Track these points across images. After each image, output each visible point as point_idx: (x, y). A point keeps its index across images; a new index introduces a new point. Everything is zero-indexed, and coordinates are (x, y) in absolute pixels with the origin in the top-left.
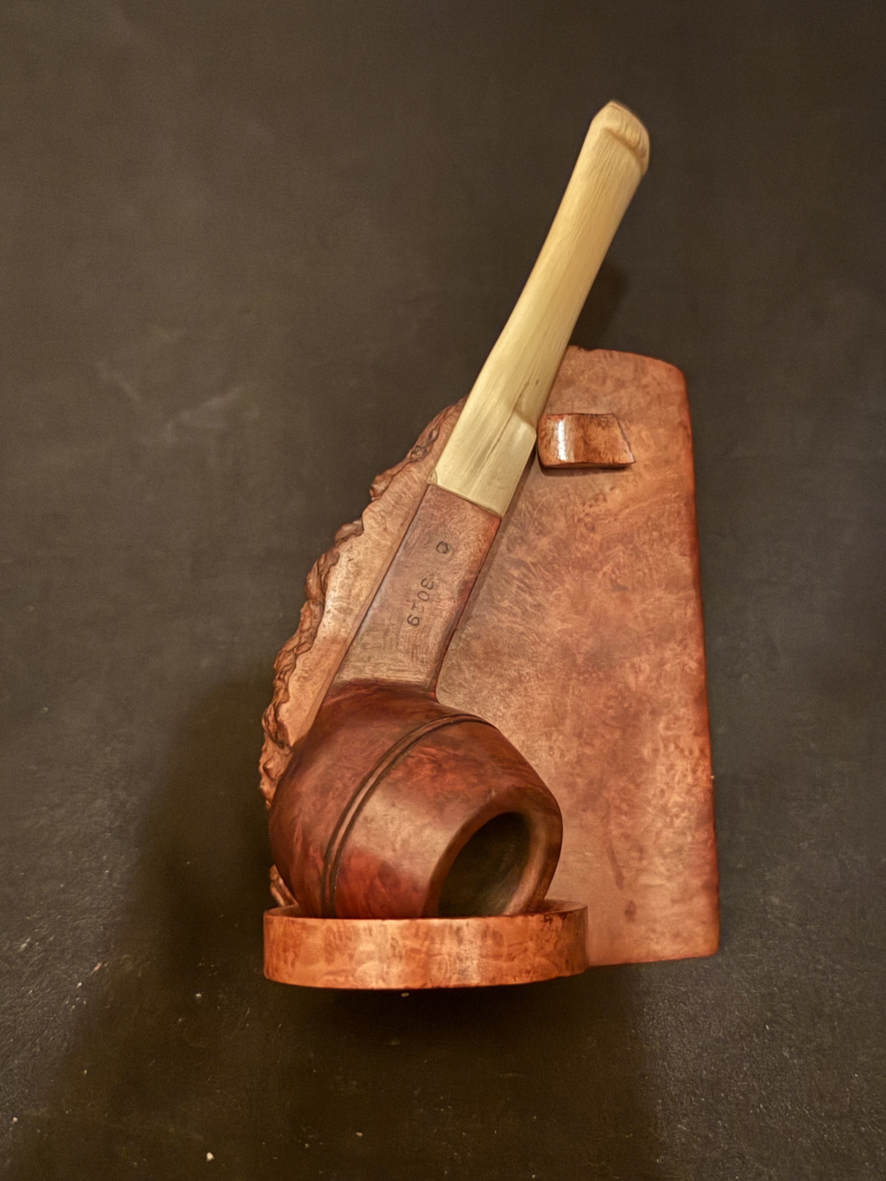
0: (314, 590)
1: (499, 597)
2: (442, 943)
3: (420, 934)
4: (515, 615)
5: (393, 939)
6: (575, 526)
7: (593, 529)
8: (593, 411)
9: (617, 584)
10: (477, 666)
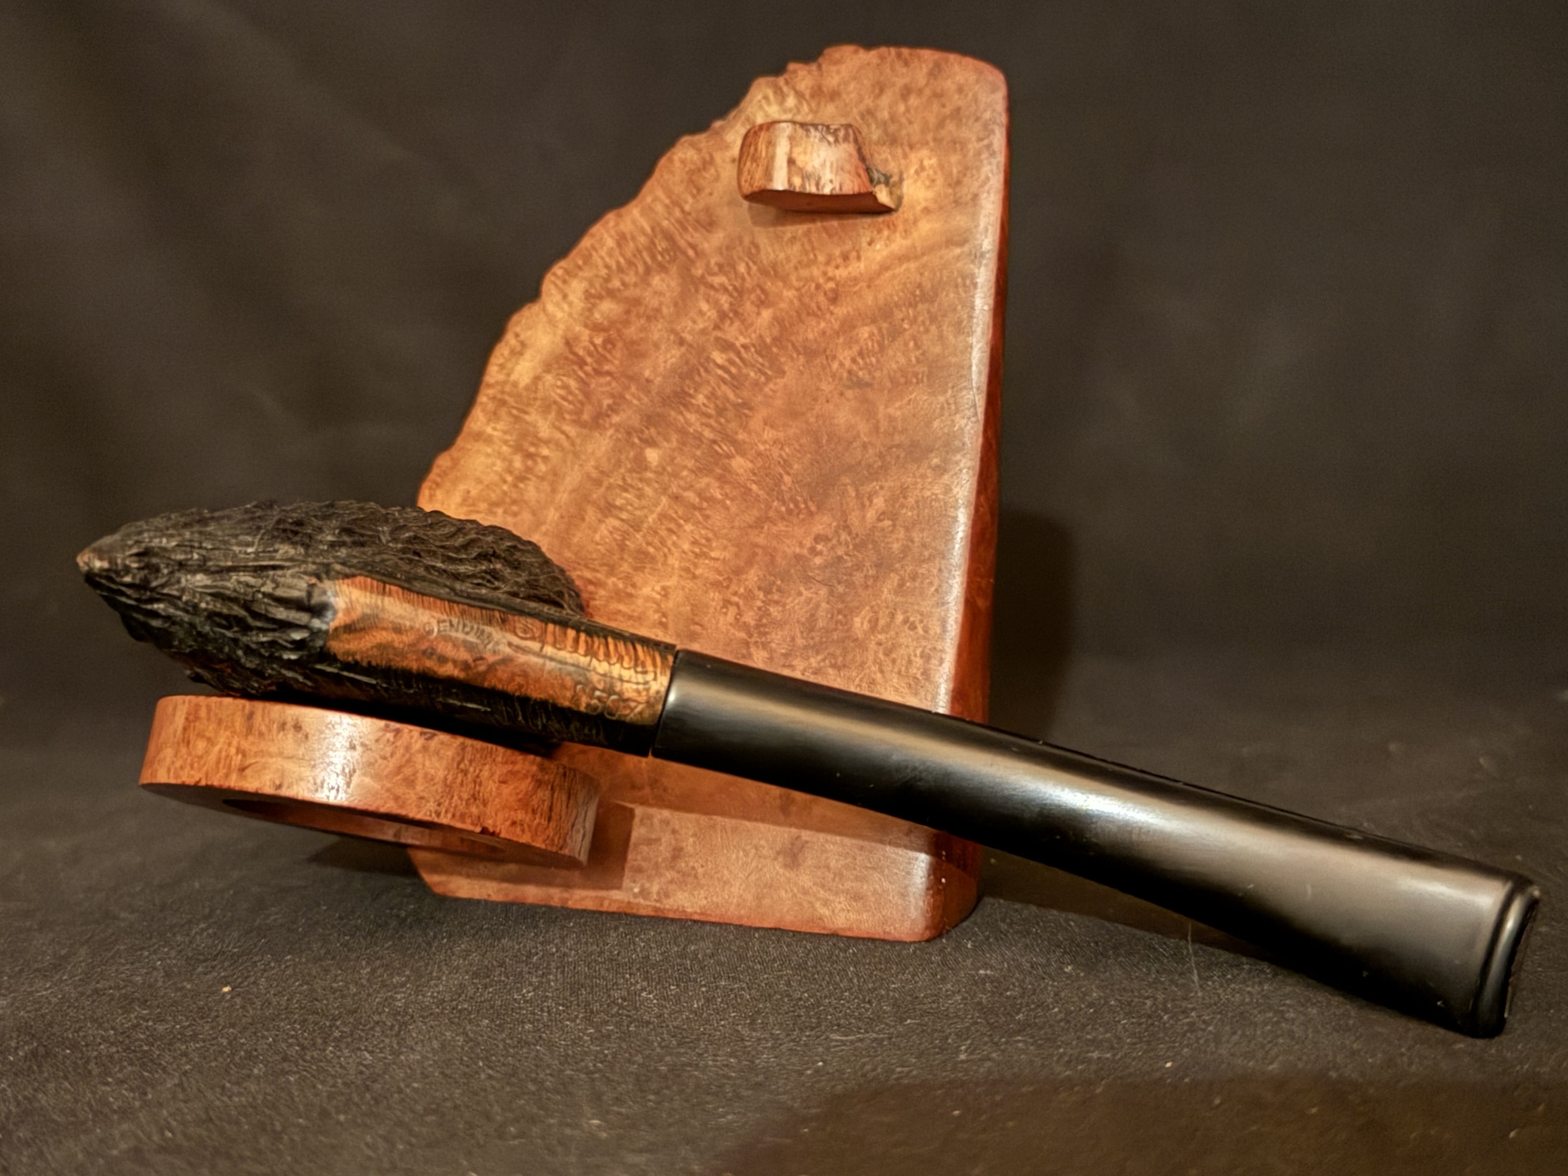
1: (692, 391)
6: (811, 296)
7: (834, 298)
9: (858, 377)
10: (648, 482)
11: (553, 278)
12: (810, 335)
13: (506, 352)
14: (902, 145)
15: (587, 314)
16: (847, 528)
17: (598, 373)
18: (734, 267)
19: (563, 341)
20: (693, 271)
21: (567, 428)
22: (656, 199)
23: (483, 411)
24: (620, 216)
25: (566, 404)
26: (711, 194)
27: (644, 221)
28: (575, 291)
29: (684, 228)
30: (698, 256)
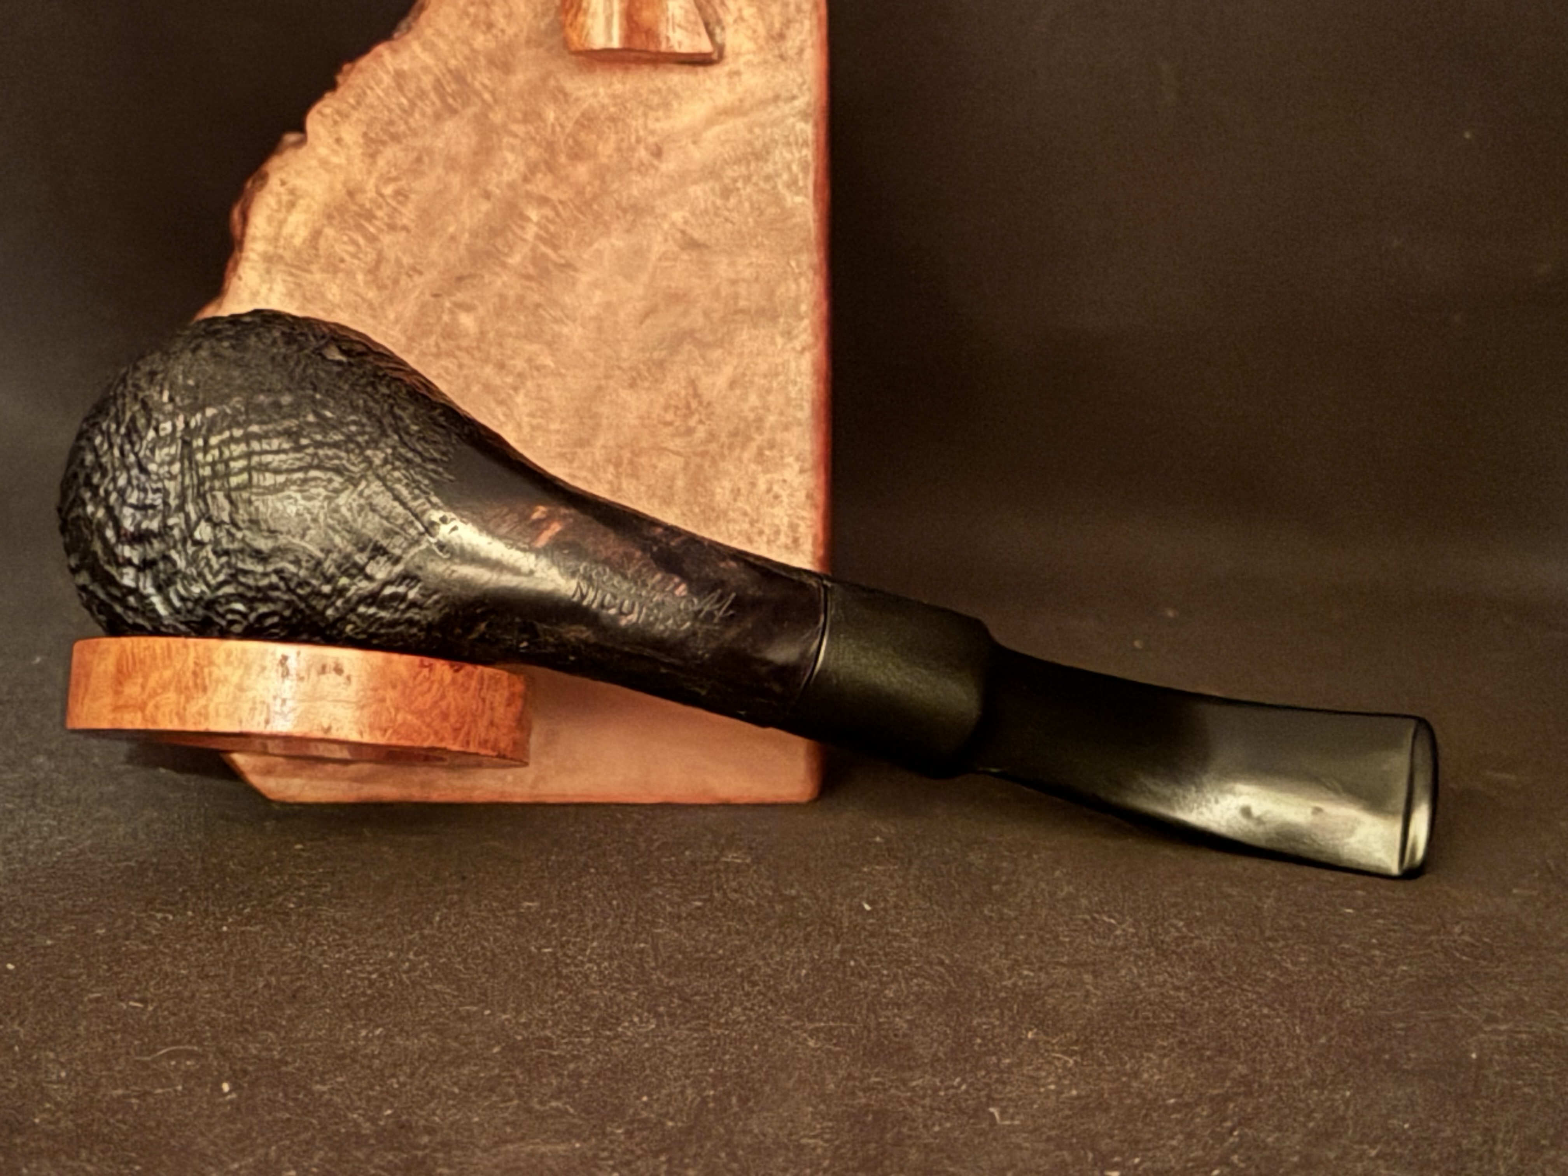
0: (237, 231)
1: (506, 250)
2: (259, 675)
4: (529, 278)
5: (196, 664)
6: (632, 149)
7: (658, 153)
9: (692, 239)
10: (467, 351)
11: (318, 117)
12: (635, 192)
13: (273, 202)
15: (368, 160)
16: (696, 395)
17: (392, 227)
18: (540, 116)
19: (344, 191)
20: (491, 116)
21: (362, 289)
22: (440, 34)
23: (253, 268)
24: (395, 51)
25: (356, 261)
26: (503, 31)
27: (427, 59)
28: (351, 134)
29: (476, 68)
30: (496, 101)
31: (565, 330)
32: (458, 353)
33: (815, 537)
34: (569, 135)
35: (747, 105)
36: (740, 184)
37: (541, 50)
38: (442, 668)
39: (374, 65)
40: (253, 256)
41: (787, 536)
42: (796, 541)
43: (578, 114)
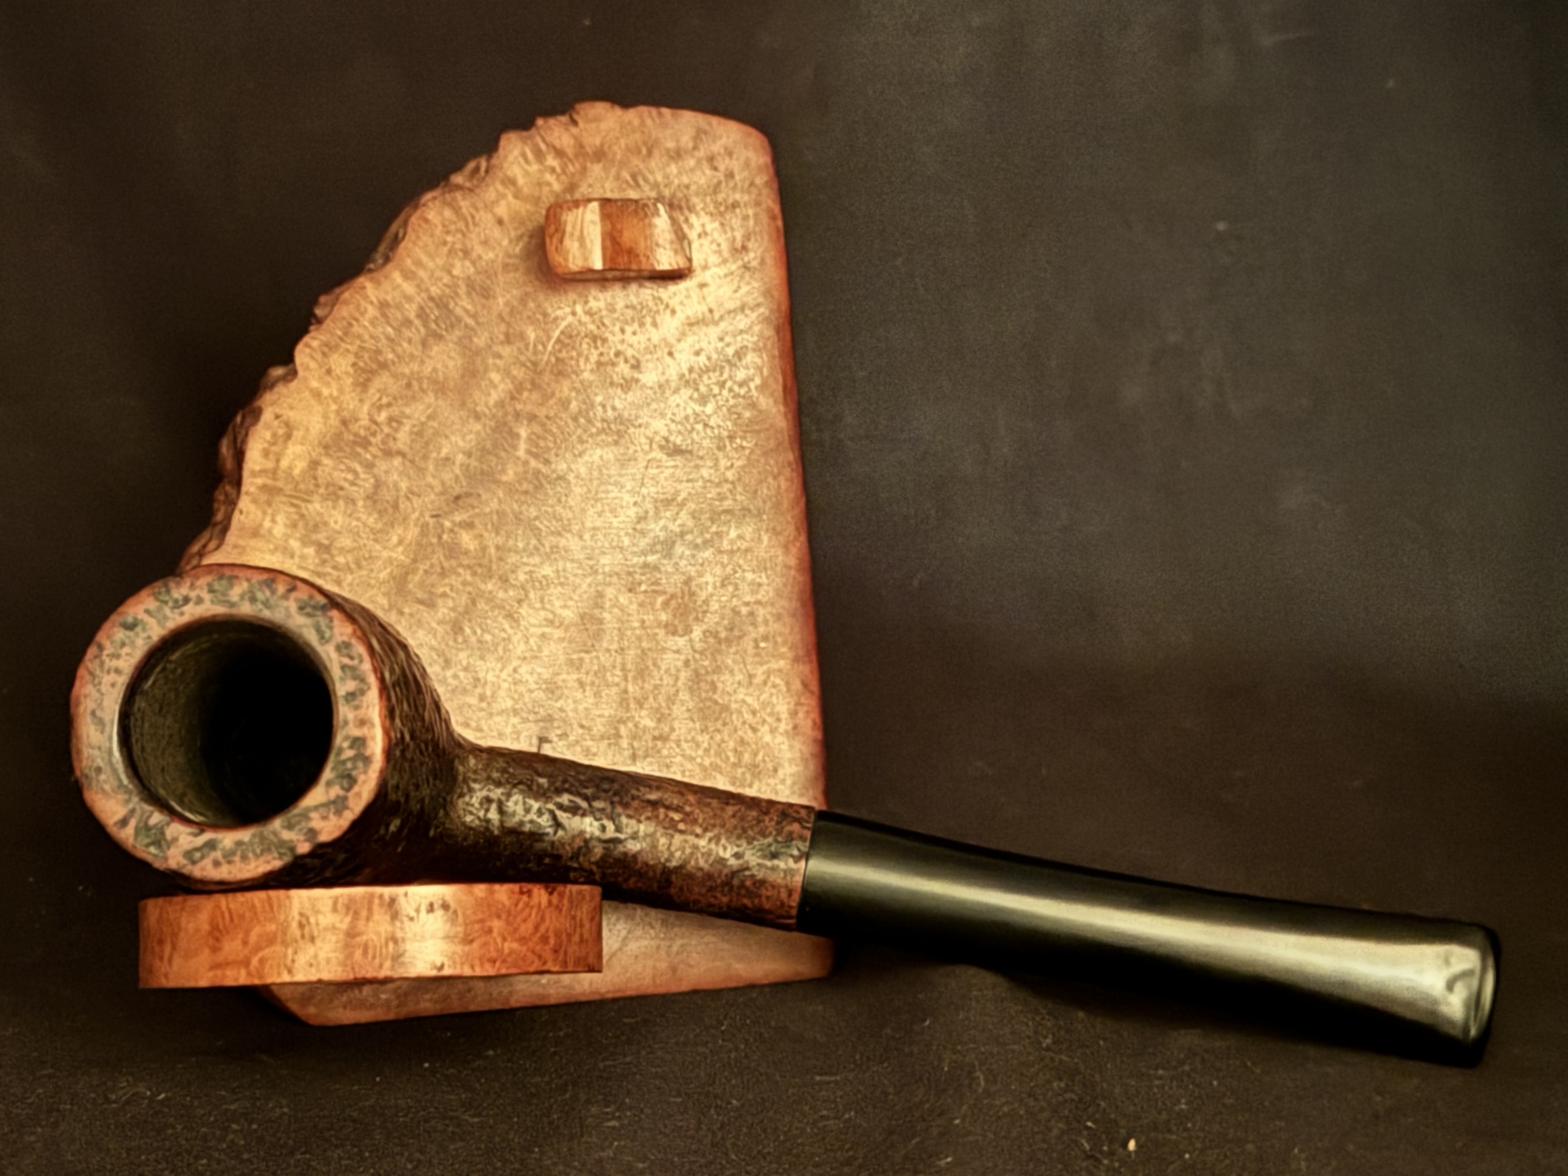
0: (229, 464)
1: (499, 467)
2: (368, 919)
3: (339, 906)
5: (301, 914)
6: (612, 363)
7: (637, 366)
8: (633, 194)
9: (675, 444)
10: (469, 567)
11: (308, 350)
12: (618, 404)
13: (268, 435)
14: (680, 208)
15: (359, 389)
16: (692, 594)
17: (388, 454)
18: (522, 336)
19: (338, 421)
20: (475, 340)
21: (363, 515)
22: (419, 263)
23: (252, 501)
24: (376, 283)
25: (355, 488)
26: (480, 257)
27: (409, 288)
28: (341, 364)
29: (457, 294)
30: (478, 323)
31: (563, 542)
32: (461, 570)
33: (815, 723)
34: (550, 353)
35: (717, 316)
36: (716, 390)
37: (517, 275)
38: (539, 894)
39: (358, 296)
40: (252, 489)
41: (787, 724)
42: (795, 727)
43: (557, 333)
